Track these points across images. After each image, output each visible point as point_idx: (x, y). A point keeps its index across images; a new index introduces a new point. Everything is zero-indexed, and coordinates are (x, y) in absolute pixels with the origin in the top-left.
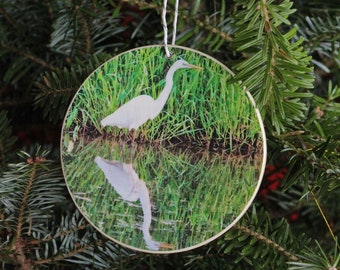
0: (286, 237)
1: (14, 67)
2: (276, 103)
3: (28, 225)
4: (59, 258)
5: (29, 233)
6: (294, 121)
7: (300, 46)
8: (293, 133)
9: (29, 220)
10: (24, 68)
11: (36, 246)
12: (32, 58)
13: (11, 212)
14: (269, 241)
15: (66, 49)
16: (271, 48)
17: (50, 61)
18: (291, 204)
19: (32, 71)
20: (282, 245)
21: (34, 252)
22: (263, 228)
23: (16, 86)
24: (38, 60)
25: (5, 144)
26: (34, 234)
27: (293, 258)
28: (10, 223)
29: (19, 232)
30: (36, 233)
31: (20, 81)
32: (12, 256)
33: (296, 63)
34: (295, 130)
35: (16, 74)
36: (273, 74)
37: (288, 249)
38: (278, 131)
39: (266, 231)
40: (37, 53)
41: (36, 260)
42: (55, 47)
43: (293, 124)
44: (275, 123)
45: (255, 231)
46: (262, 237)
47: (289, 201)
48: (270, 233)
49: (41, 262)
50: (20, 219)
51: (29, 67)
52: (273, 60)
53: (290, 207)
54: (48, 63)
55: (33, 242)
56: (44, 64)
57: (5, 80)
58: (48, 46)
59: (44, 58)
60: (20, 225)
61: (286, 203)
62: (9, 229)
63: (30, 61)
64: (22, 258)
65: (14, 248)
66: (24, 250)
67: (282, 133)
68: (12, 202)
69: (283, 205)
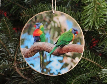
0: (100, 61)
1: (13, 8)
2: (97, 19)
3: (18, 57)
4: (28, 67)
5: (19, 60)
6: (102, 25)
7: (104, 2)
8: (102, 28)
9: (18, 55)
10: (16, 8)
11: (20, 63)
12: (19, 5)
13: (13, 53)
14: (95, 63)
15: (29, 2)
16: (95, 2)
17: (25, 6)
18: (100, 51)
19: (19, 9)
20: (98, 64)
21: (20, 65)
22: (92, 58)
23: (14, 14)
24: (21, 6)
25: (11, 32)
26: (20, 60)
27: (102, 67)
28: (13, 56)
29: (15, 59)
30: (21, 60)
31: (15, 13)
32: (13, 66)
33: (103, 7)
34: (102, 27)
35: (14, 10)
36: (96, 10)
37: (100, 65)
38: (97, 28)
39: (93, 59)
40: (21, 4)
41: (21, 68)
42: (26, 2)
43: (102, 26)
44: (96, 25)
45: (90, 59)
46: (92, 61)
47: (100, 50)
48: (95, 60)
49: (22, 69)
50: (16, 55)
51: (18, 8)
52: (96, 6)
53: (100, 52)
54: (24, 7)
55: (20, 62)
56: (23, 7)
57: (10, 12)
58: (24, 1)
59: (22, 5)
60: (16, 57)
61: (99, 50)
62: (12, 58)
63: (18, 6)
64: (16, 67)
65: (14, 64)
66: (17, 65)
67: (98, 28)
68: (13, 50)
69: (98, 51)
